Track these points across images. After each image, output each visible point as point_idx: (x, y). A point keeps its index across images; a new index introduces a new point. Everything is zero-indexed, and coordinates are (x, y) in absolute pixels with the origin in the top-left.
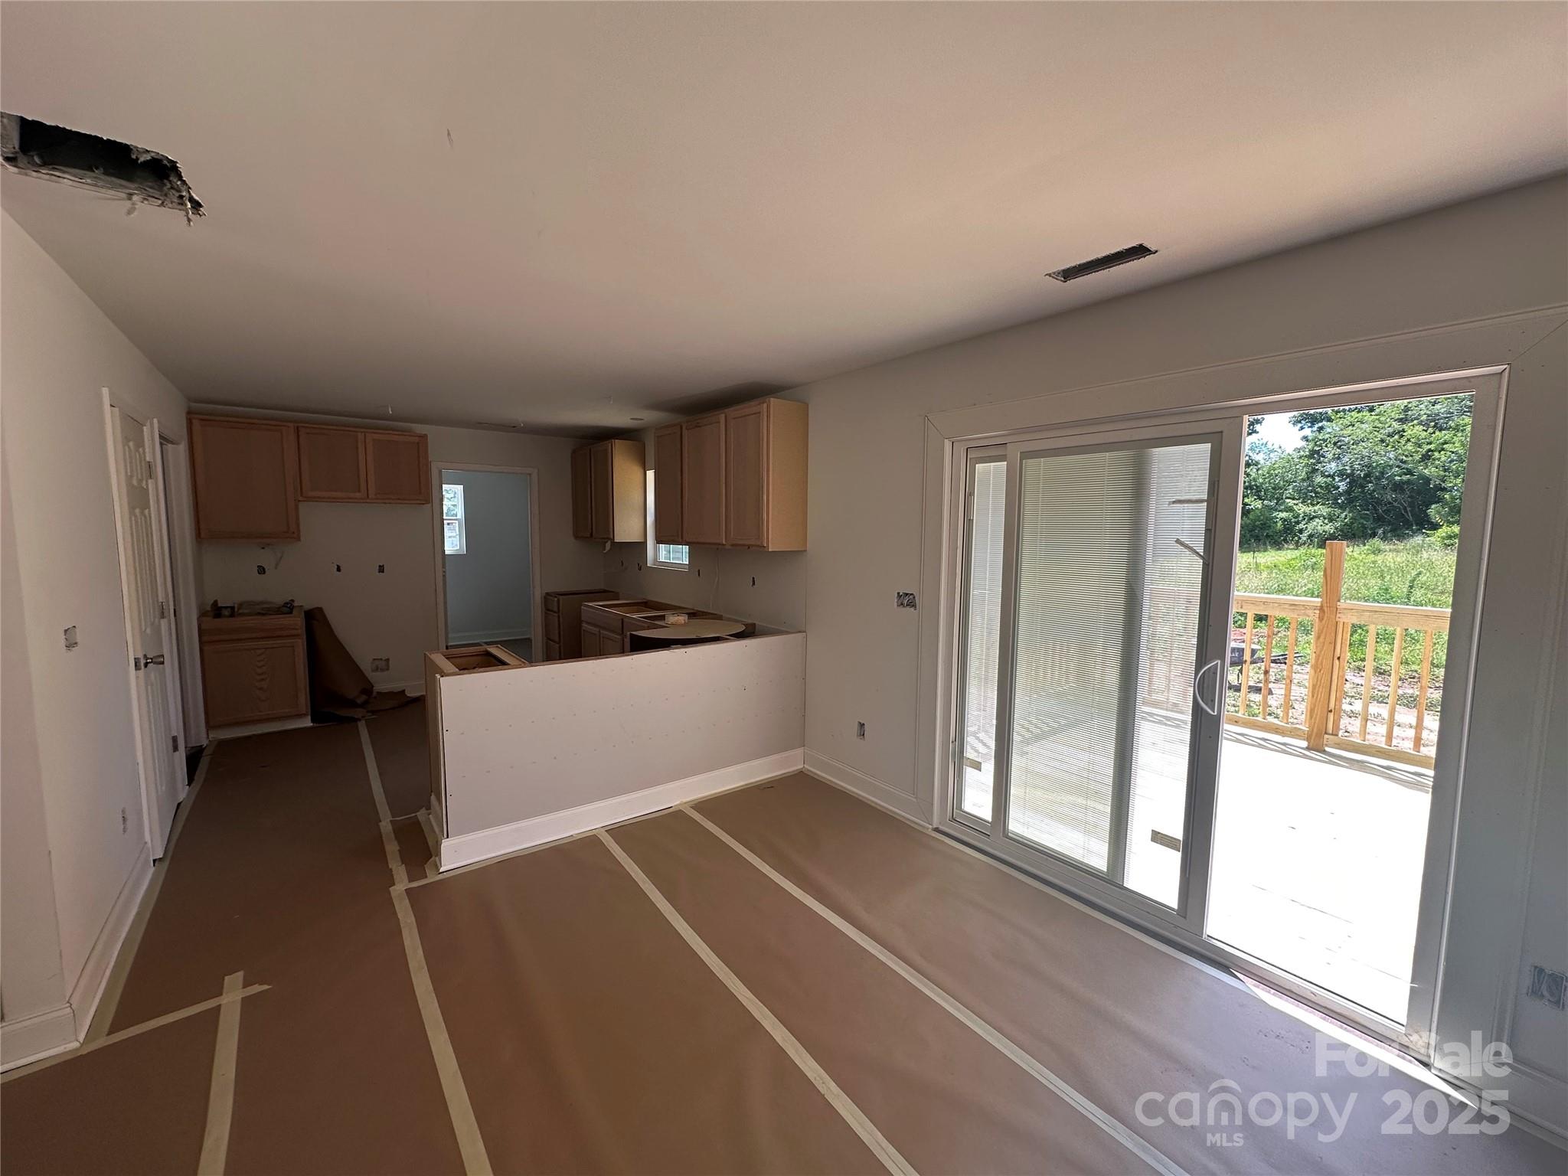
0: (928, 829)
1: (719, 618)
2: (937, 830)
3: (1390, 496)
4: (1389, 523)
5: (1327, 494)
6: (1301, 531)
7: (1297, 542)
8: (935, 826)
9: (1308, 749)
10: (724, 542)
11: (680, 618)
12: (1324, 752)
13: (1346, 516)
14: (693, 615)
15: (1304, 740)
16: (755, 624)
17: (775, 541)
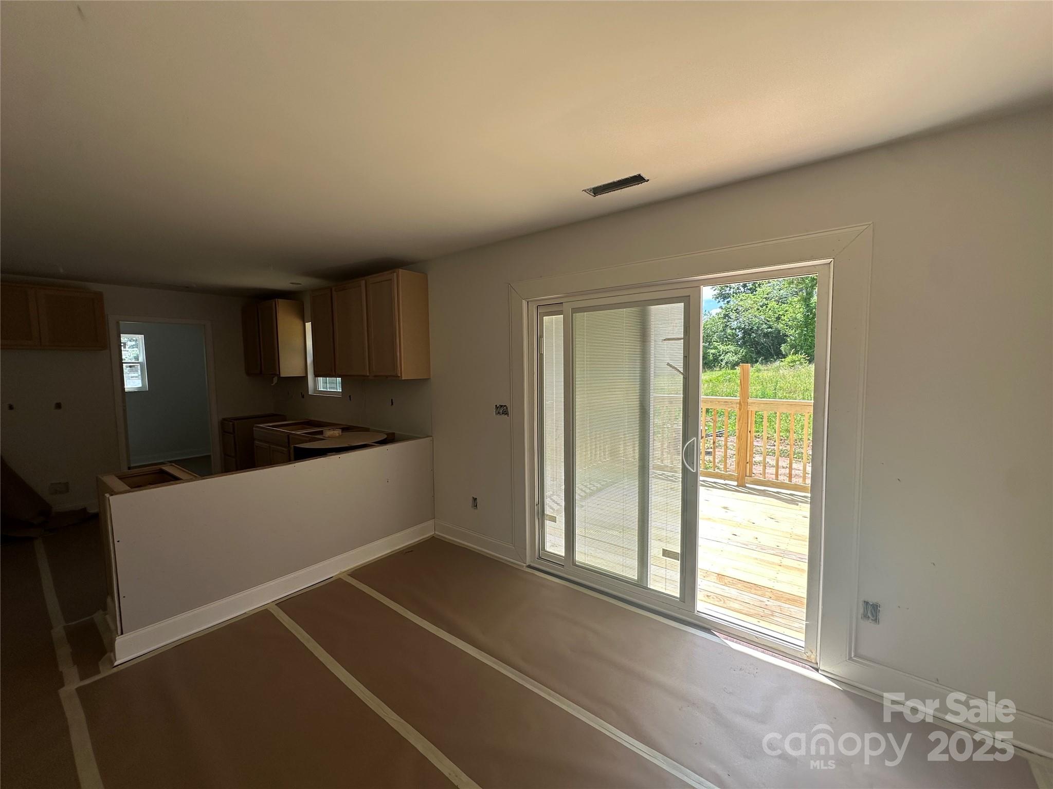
0: (523, 566)
1: (367, 430)
2: (529, 567)
3: (763, 340)
4: (763, 355)
5: (732, 339)
6: (722, 360)
7: (720, 366)
8: (528, 564)
9: (737, 486)
10: (368, 374)
11: (335, 432)
12: (745, 487)
13: (743, 351)
14: (346, 429)
15: (735, 481)
16: (394, 433)
17: (407, 371)
